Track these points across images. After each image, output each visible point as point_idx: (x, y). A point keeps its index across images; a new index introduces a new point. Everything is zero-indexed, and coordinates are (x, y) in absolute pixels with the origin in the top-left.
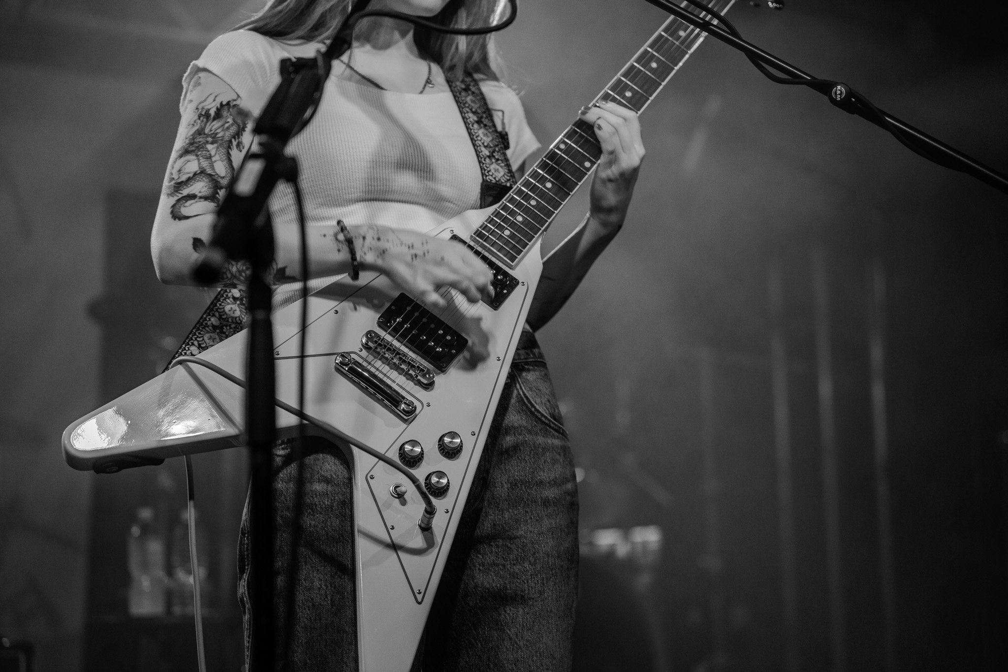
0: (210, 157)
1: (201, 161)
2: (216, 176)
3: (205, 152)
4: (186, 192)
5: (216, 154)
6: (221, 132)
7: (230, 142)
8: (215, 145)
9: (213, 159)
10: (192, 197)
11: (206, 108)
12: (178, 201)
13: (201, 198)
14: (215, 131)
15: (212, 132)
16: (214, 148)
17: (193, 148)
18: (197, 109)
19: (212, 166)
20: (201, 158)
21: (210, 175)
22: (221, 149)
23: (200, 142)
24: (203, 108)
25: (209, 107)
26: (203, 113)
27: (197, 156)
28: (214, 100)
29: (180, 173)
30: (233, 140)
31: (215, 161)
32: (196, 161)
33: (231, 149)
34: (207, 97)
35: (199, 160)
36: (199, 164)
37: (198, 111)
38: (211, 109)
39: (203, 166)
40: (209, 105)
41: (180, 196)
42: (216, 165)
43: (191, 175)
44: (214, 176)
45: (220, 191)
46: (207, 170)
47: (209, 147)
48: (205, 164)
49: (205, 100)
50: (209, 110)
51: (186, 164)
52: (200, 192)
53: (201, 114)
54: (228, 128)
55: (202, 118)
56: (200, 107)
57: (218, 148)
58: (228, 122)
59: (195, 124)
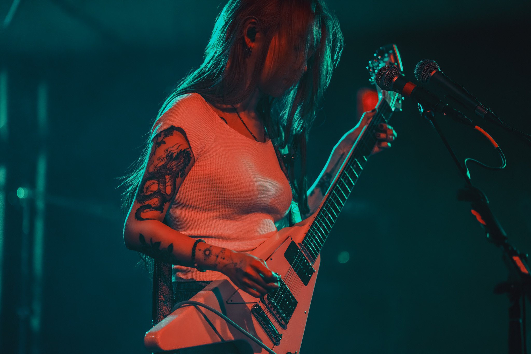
0: (166, 183)
1: (160, 185)
2: (166, 195)
3: (163, 180)
4: (147, 203)
5: (168, 182)
6: (175, 168)
7: (178, 173)
8: (170, 176)
9: (167, 184)
10: (149, 207)
11: (172, 152)
12: (141, 207)
13: (153, 208)
14: (172, 167)
15: (171, 168)
16: (169, 177)
17: (158, 176)
18: (167, 150)
19: (165, 189)
20: (160, 183)
21: (162, 194)
22: (172, 178)
23: (162, 173)
24: (170, 152)
25: (174, 152)
26: (170, 155)
27: (159, 181)
28: (178, 148)
29: (147, 190)
30: (180, 172)
31: (167, 186)
32: (157, 185)
33: (177, 178)
34: (175, 145)
35: (159, 184)
36: (159, 186)
37: (167, 152)
38: (174, 153)
39: (160, 188)
40: (173, 150)
41: (144, 204)
42: (167, 188)
43: (152, 193)
44: (164, 195)
45: (165, 203)
46: (162, 191)
47: (167, 177)
48: (161, 187)
49: (173, 147)
50: (173, 153)
51: (152, 185)
52: (154, 204)
53: (168, 155)
54: (180, 165)
55: (168, 158)
56: (169, 150)
57: (170, 178)
58: (181, 162)
59: (163, 160)
